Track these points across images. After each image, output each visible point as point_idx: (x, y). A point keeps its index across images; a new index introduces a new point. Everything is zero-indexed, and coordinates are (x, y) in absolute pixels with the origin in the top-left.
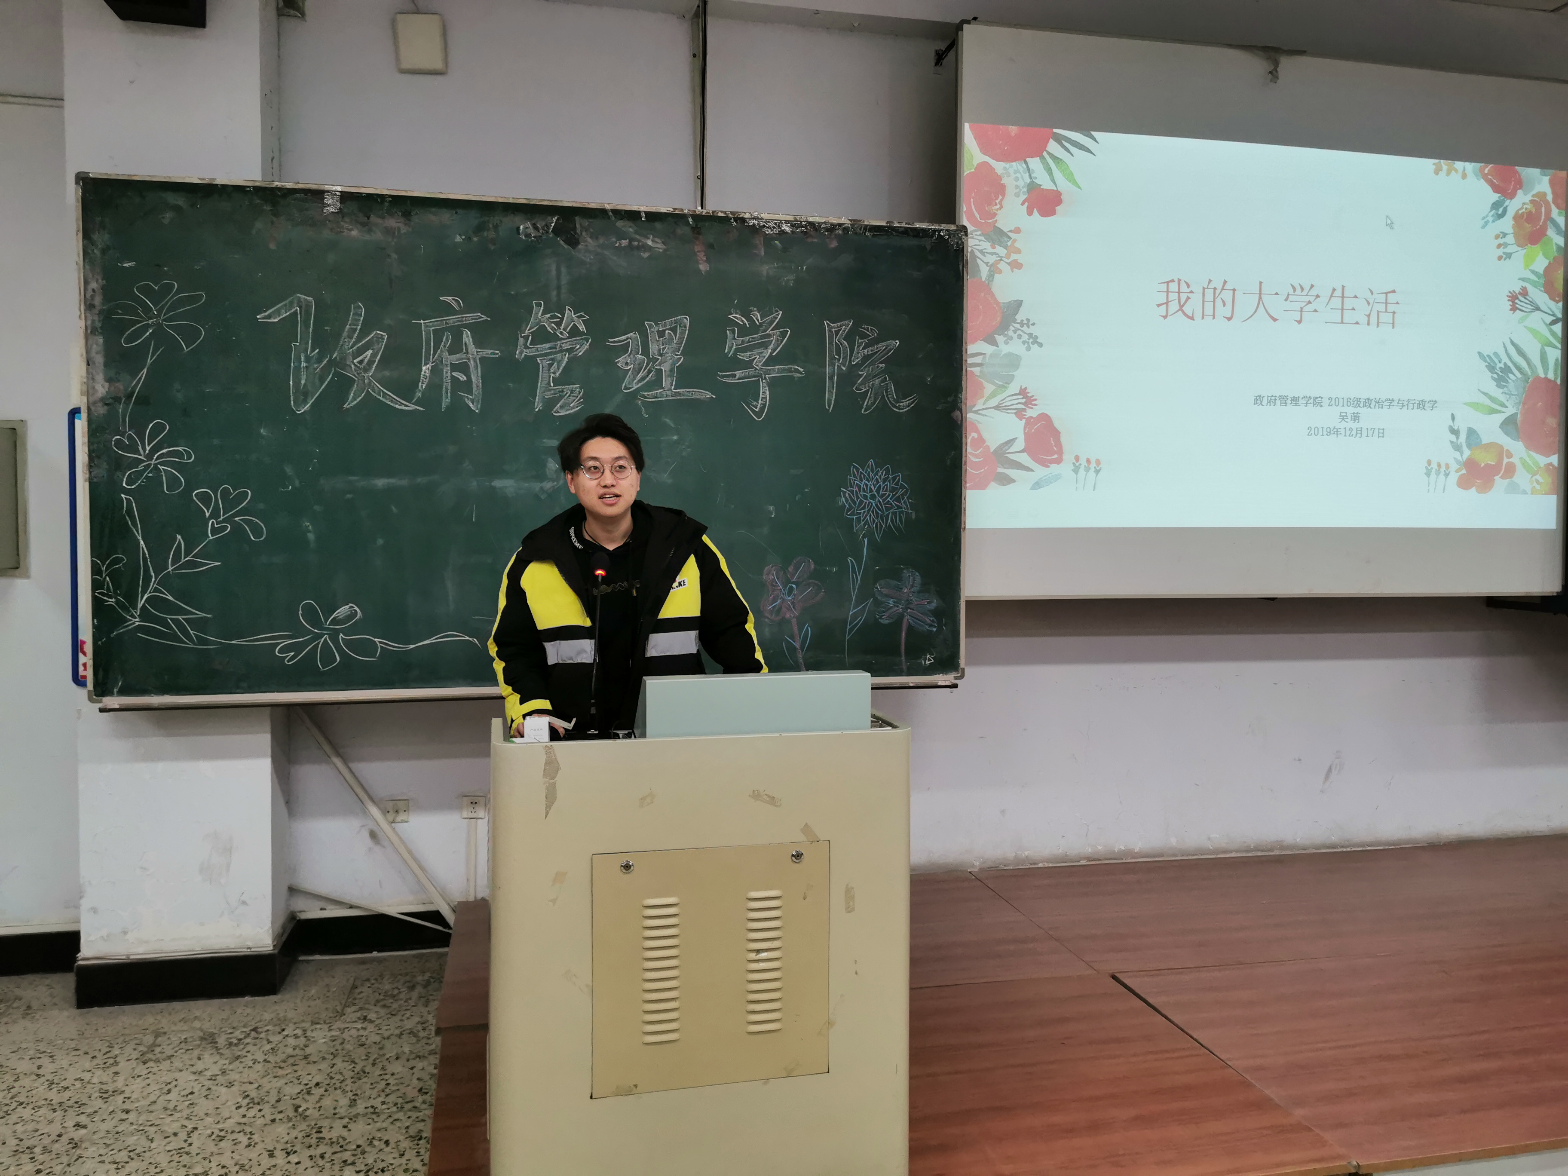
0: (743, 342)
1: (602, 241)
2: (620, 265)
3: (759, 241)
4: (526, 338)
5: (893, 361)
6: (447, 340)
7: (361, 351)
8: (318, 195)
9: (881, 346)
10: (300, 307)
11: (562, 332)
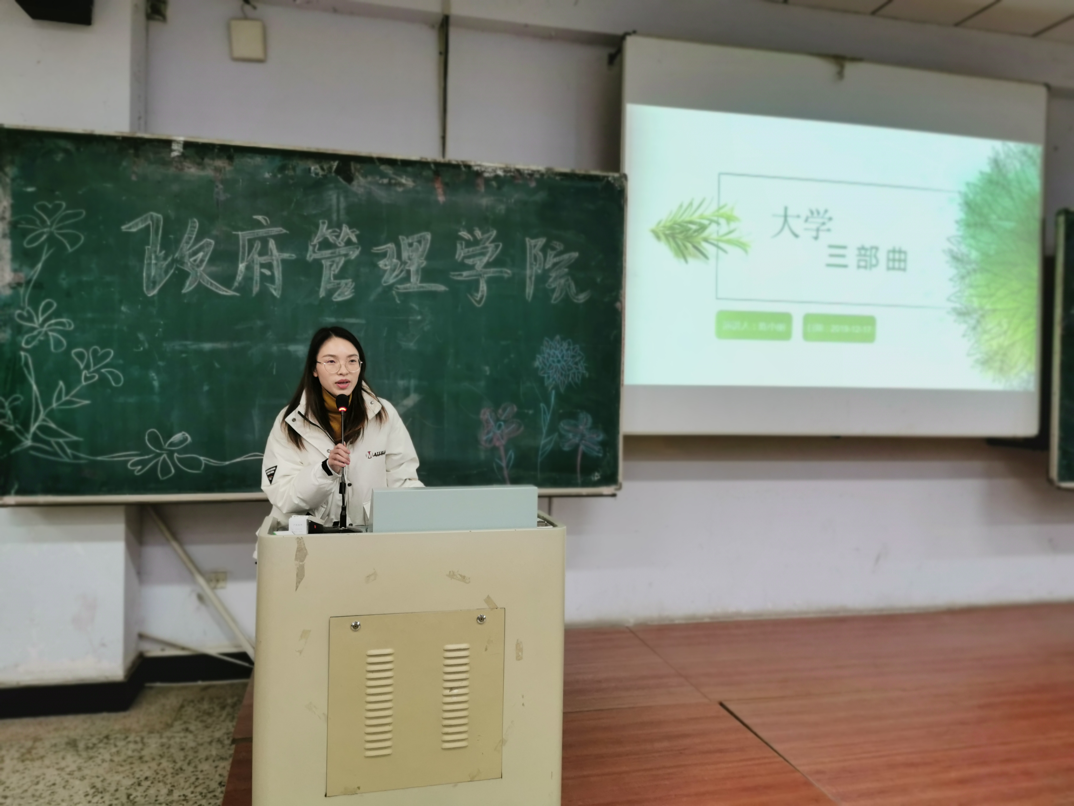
0: (468, 252)
1: (370, 179)
2: (382, 195)
3: (480, 181)
4: (314, 246)
5: (574, 267)
6: (257, 246)
7: (195, 253)
8: (168, 143)
9: (566, 256)
10: (153, 221)
11: (341, 242)
